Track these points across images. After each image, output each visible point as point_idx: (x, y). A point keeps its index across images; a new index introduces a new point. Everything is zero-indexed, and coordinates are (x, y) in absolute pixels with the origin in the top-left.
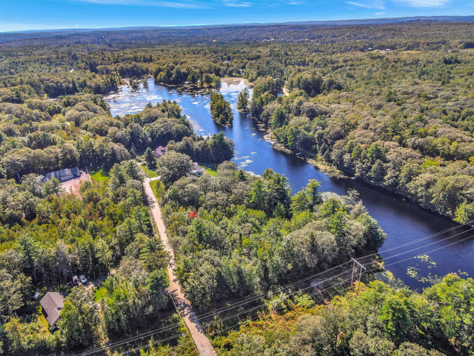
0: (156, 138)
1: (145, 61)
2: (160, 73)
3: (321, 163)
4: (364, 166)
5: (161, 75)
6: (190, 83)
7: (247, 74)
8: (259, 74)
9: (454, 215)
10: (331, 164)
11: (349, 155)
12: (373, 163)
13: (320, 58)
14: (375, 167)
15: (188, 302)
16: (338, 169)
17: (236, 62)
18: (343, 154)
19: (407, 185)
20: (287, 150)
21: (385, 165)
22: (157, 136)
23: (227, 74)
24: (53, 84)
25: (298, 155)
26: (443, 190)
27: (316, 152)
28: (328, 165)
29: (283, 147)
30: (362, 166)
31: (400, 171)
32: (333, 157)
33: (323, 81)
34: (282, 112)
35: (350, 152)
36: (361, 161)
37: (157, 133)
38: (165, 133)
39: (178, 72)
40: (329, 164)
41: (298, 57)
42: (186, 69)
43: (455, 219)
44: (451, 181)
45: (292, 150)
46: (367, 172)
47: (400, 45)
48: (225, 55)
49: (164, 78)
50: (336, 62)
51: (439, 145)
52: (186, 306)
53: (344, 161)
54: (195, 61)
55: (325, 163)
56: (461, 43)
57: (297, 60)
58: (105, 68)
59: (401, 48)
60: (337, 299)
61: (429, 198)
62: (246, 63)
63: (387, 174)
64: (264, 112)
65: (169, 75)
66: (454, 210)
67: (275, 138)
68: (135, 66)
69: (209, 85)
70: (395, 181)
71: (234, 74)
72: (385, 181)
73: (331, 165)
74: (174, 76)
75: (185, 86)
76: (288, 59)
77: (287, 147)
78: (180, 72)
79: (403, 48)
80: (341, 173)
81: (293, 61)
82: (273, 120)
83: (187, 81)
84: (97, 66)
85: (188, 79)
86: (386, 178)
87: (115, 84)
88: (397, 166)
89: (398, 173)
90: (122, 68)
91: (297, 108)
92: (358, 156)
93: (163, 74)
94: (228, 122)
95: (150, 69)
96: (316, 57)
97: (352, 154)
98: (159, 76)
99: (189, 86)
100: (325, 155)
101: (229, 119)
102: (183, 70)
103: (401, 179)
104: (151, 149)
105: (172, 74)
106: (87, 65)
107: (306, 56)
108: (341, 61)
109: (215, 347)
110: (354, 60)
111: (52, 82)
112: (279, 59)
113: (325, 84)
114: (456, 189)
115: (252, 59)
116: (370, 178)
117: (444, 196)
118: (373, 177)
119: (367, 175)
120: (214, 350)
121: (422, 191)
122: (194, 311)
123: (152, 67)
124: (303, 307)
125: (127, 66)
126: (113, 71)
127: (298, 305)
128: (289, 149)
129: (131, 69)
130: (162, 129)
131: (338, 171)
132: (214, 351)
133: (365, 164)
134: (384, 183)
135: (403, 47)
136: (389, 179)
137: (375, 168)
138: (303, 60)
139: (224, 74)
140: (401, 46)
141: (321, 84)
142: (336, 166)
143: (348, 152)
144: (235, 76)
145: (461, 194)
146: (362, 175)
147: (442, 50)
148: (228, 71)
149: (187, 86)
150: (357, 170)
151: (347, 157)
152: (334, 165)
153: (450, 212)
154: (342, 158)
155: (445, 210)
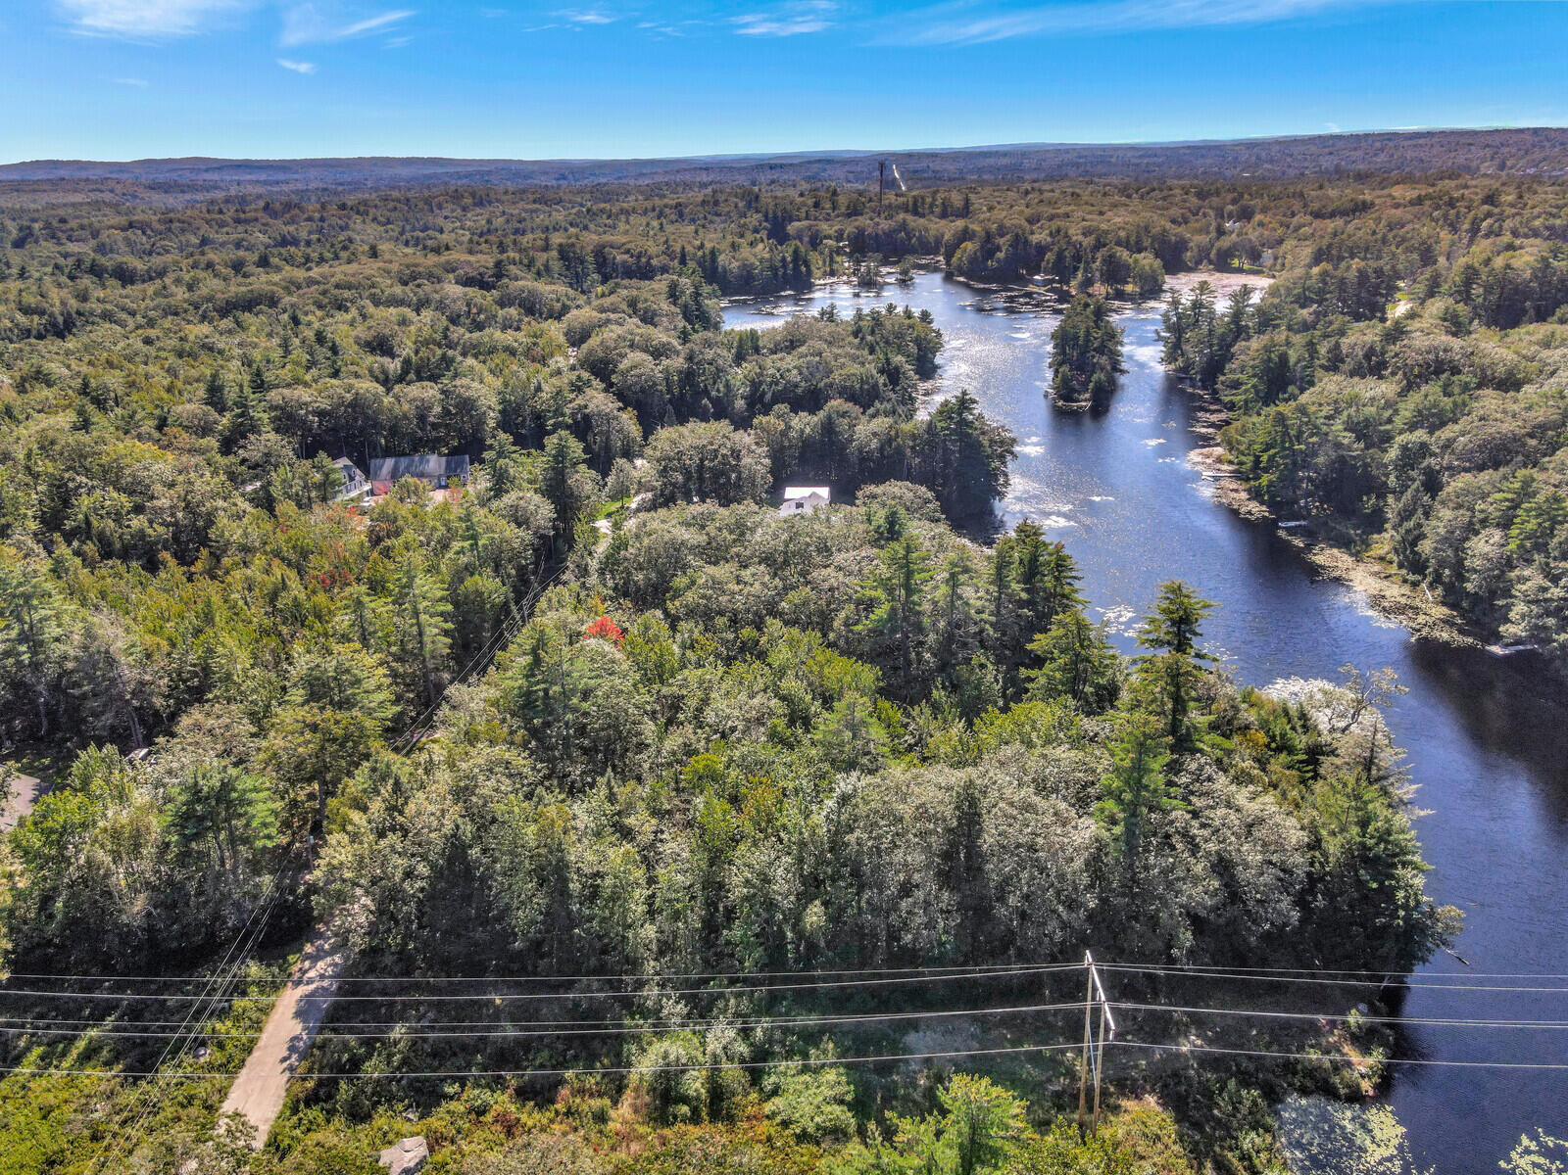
1: (944, 215)
2: (964, 245)
3: (1376, 568)
5: (965, 250)
7: (1279, 261)
11: (1497, 535)
16: (1444, 604)
17: (1261, 224)
18: (1471, 530)
20: (1251, 507)
23: (1210, 262)
24: (626, 257)
25: (1287, 529)
27: (1375, 522)
28: (1405, 581)
29: (1244, 495)
30: (1545, 590)
32: (1426, 547)
34: (1284, 358)
35: (1505, 524)
36: (1546, 570)
39: (1020, 242)
40: (1411, 577)
41: (1536, 211)
42: (1051, 235)
45: (1272, 505)
48: (1234, 202)
49: (971, 261)
53: (1470, 564)
54: (1102, 214)
55: (1393, 569)
58: (809, 228)
64: (1234, 366)
65: (989, 249)
67: (1230, 463)
68: (904, 226)
69: (1117, 290)
71: (1235, 263)
74: (1001, 255)
75: (1031, 288)
77: (1256, 495)
78: (1027, 243)
80: (1447, 622)
83: (1040, 271)
84: (791, 220)
85: (1043, 264)
87: (803, 269)
90: (861, 232)
92: (1538, 543)
93: (970, 248)
94: (1087, 396)
97: (1514, 532)
98: (958, 254)
99: (1042, 290)
100: (1400, 537)
101: (1091, 385)
102: (1040, 237)
105: (998, 248)
106: (766, 220)
111: (628, 252)
115: (1332, 215)
119: (1562, 637)
125: (878, 224)
126: (829, 237)
128: (1261, 502)
129: (889, 234)
131: (1441, 612)
139: (1198, 262)
142: (1440, 591)
143: (1498, 525)
144: (1240, 271)
148: (1214, 252)
149: (1036, 290)
150: (1515, 610)
151: (1481, 546)
152: (1430, 585)
154: (1461, 548)
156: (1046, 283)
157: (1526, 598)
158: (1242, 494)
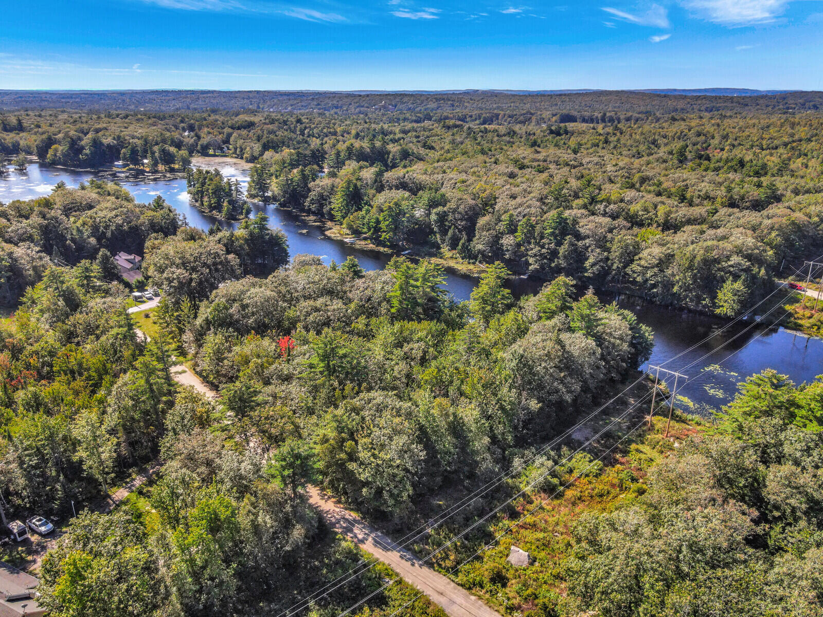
0: (108, 239)
1: (7, 129)
2: (54, 147)
3: (454, 261)
4: (544, 251)
5: (56, 150)
6: (128, 165)
7: (238, 150)
8: (266, 147)
9: (714, 304)
10: (474, 260)
11: (511, 238)
12: (559, 244)
13: (360, 127)
14: (562, 250)
15: (353, 515)
17: (209, 133)
18: (498, 237)
19: (628, 270)
20: (382, 249)
21: (580, 243)
22: (109, 234)
23: (198, 152)
26: (690, 268)
27: (439, 248)
28: (470, 263)
30: (540, 251)
31: (608, 250)
32: (479, 247)
33: (390, 152)
34: (355, 185)
35: (512, 232)
36: (537, 244)
37: (107, 227)
38: (126, 228)
39: (96, 143)
40: (471, 261)
42: (114, 139)
43: (718, 311)
44: (698, 250)
45: (391, 247)
46: (551, 260)
47: (471, 116)
48: (182, 121)
49: (64, 155)
50: (391, 133)
51: (640, 213)
52: (352, 523)
53: (505, 248)
54: (126, 128)
55: (461, 260)
56: (554, 115)
57: (322, 130)
59: (473, 121)
60: (638, 450)
61: (669, 285)
62: (229, 135)
63: (587, 259)
64: (313, 195)
65: (75, 147)
66: (714, 297)
67: (348, 234)
70: (602, 267)
71: (211, 152)
72: (586, 271)
73: (474, 263)
74: (87, 151)
75: (114, 169)
76: (306, 128)
78: (101, 144)
79: (478, 122)
81: (315, 131)
82: (337, 202)
83: (118, 159)
85: (121, 156)
86: (587, 264)
88: (602, 243)
89: (606, 254)
91: (376, 181)
92: (530, 236)
93: (60, 149)
94: (242, 217)
95: (22, 143)
96: (354, 127)
97: (517, 234)
98: (51, 152)
99: (124, 170)
100: (460, 247)
101: (244, 211)
102: (108, 140)
103: (612, 264)
104: (109, 253)
105: (83, 148)
107: (334, 124)
108: (397, 131)
109: (470, 589)
110: (419, 129)
112: (290, 128)
113: (394, 156)
114: (708, 263)
116: (558, 270)
117: (694, 277)
118: (564, 268)
119: (553, 265)
120: (473, 594)
121: (655, 275)
122: (377, 530)
123: (26, 139)
124: (587, 475)
127: (576, 474)
128: (385, 246)
130: (119, 220)
132: (473, 598)
133: (546, 246)
134: (586, 274)
135: (476, 120)
136: (593, 265)
137: (566, 251)
138: (332, 130)
139: (191, 152)
140: (473, 118)
141: (388, 157)
142: (484, 263)
143: (509, 233)
144: (214, 156)
145: (719, 269)
146: (542, 267)
147: (533, 123)
148: (199, 146)
149: (120, 170)
150: (531, 260)
151: (508, 241)
152: (480, 262)
153: (707, 301)
154: (498, 244)
155: (699, 299)
156: (124, 166)
157: (535, 255)
158: (371, 245)
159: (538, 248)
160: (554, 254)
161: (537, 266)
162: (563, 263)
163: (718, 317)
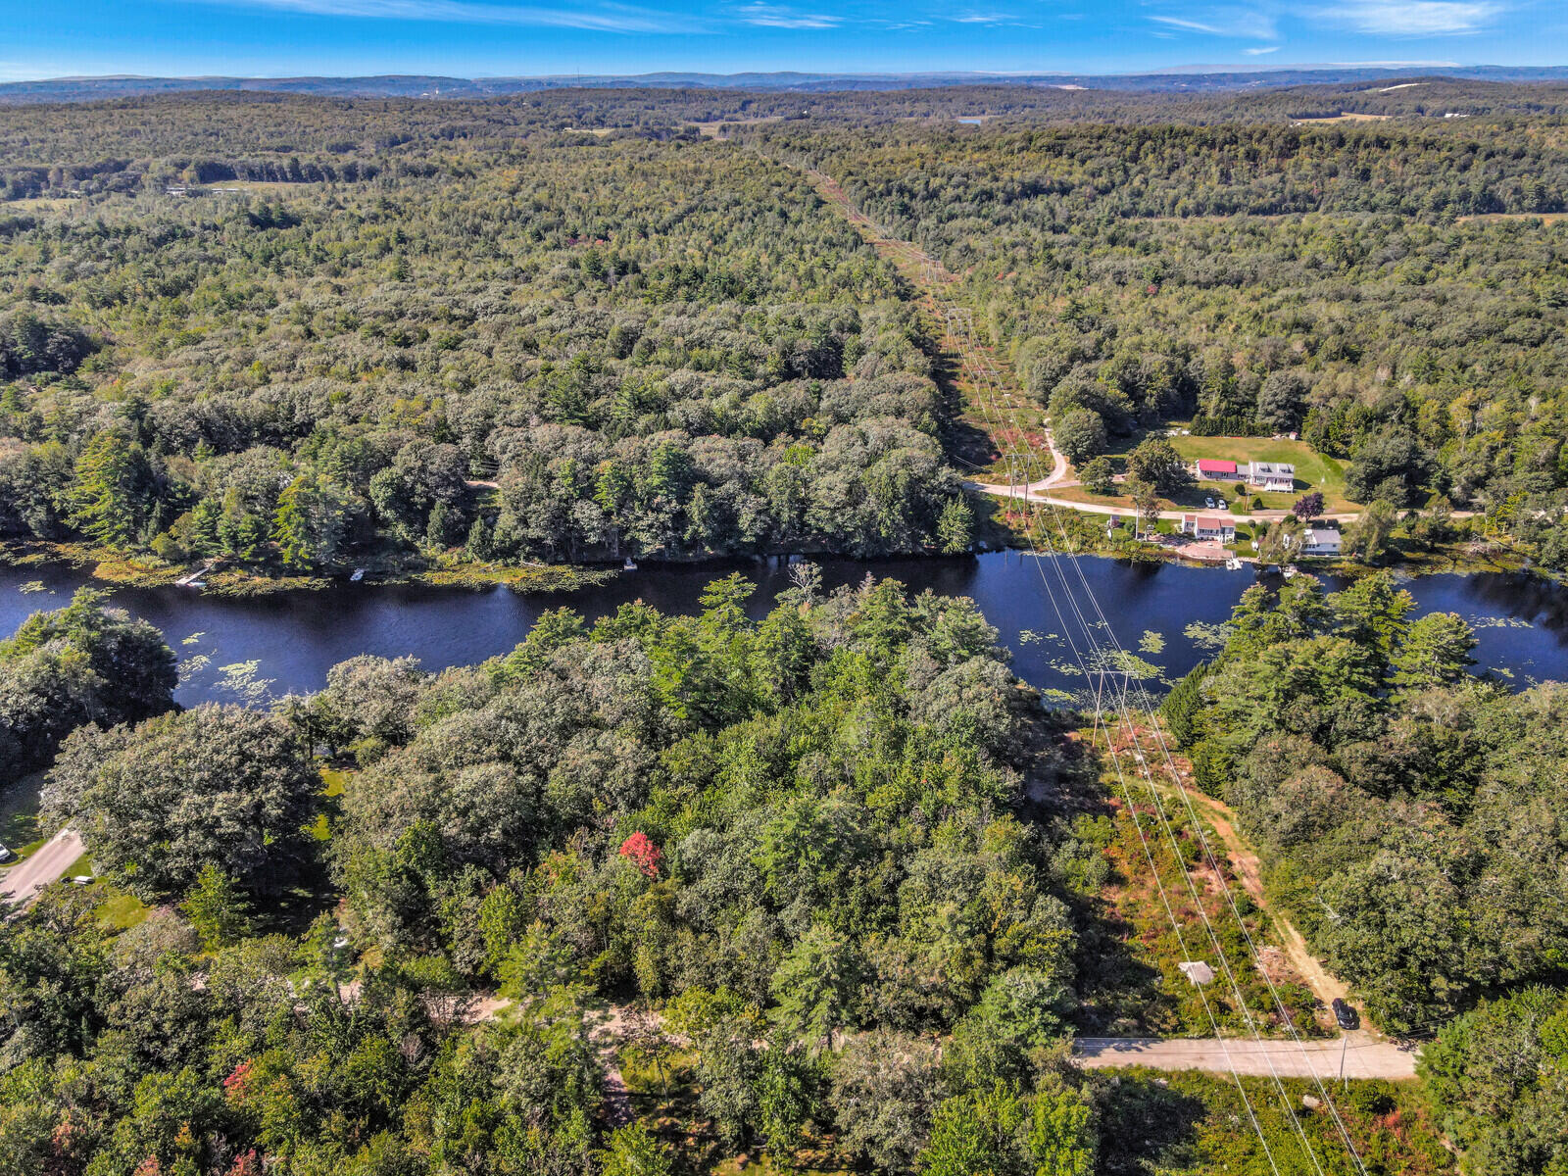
4: (662, 517)
9: (938, 540)
10: (513, 559)
11: (591, 505)
12: (684, 498)
14: (696, 507)
16: (552, 564)
18: (564, 508)
21: (716, 492)
26: (895, 497)
29: (262, 579)
30: (657, 518)
31: (763, 493)
35: (588, 492)
36: (647, 507)
40: (508, 561)
43: (945, 550)
45: (318, 571)
46: (681, 530)
51: (731, 413)
53: (584, 527)
55: (484, 564)
61: (869, 525)
63: (739, 515)
66: (932, 528)
70: (765, 522)
72: (742, 533)
73: (516, 564)
86: (742, 523)
88: (748, 484)
89: (762, 500)
92: (627, 494)
97: (602, 496)
100: (473, 540)
103: (779, 515)
114: (914, 485)
116: (696, 542)
117: (904, 510)
131: (563, 568)
133: (665, 509)
134: (745, 539)
136: (751, 523)
137: (702, 510)
142: (539, 559)
143: (581, 498)
145: (930, 491)
146: (669, 544)
147: (148, 191)
150: (644, 537)
151: (586, 513)
152: (527, 559)
153: (927, 540)
154: (567, 521)
155: (915, 539)
157: (651, 526)
158: (258, 580)
159: (651, 516)
160: (680, 519)
161: (659, 546)
162: (704, 531)
163: (946, 557)
